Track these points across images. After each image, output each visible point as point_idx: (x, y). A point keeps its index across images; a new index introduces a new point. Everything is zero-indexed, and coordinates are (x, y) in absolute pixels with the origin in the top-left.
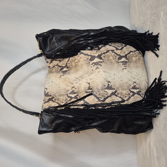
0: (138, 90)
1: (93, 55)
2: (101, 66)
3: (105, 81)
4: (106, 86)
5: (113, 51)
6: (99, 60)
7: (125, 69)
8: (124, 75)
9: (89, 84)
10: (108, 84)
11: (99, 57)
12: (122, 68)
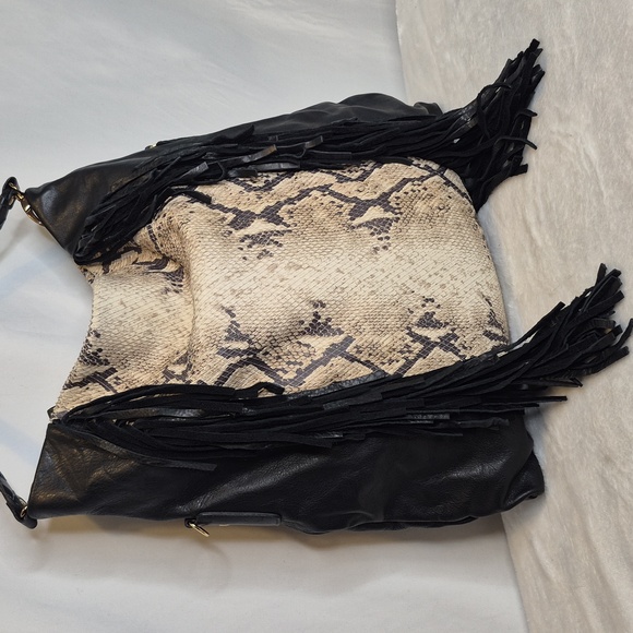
0: (442, 332)
1: (242, 208)
2: (281, 245)
3: (300, 300)
4: (306, 324)
5: (324, 189)
6: (271, 227)
7: (385, 248)
8: (383, 271)
9: (233, 316)
10: (316, 314)
11: (271, 215)
12: (369, 247)
